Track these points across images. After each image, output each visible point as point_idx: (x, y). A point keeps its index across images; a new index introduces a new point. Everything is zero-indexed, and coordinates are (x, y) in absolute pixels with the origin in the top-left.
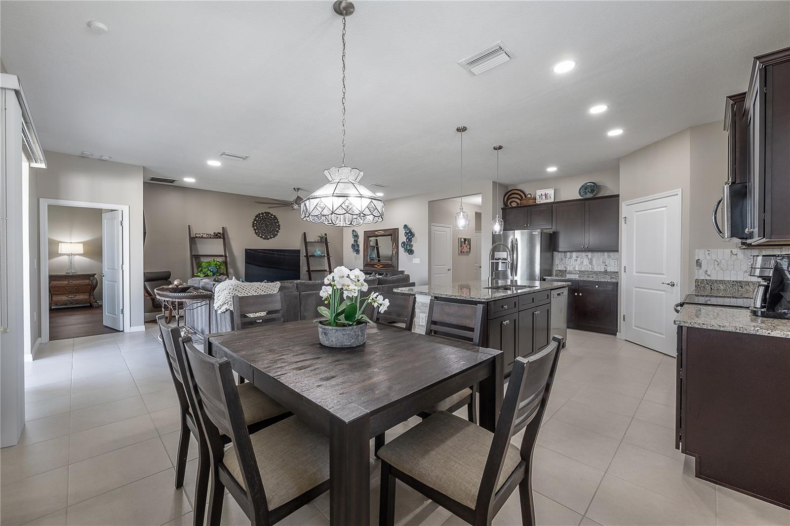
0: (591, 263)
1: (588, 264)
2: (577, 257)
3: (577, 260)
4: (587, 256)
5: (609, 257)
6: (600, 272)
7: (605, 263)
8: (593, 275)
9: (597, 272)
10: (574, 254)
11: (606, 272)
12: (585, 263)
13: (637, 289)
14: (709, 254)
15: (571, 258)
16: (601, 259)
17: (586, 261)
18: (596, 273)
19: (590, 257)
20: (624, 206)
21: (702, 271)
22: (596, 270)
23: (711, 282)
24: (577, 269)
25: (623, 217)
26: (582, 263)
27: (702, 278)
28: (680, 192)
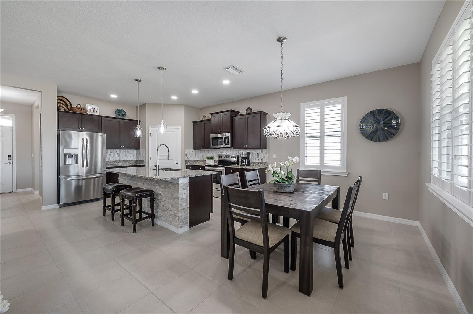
0: (119, 156)
1: (117, 157)
2: (111, 153)
3: (111, 154)
4: (117, 152)
5: (128, 152)
6: (124, 161)
7: (126, 156)
10: (109, 151)
11: (127, 161)
12: (115, 156)
15: (107, 153)
16: (124, 154)
17: (116, 155)
18: (122, 162)
19: (118, 152)
20: (150, 128)
21: (187, 158)
22: (121, 160)
23: (189, 161)
24: (111, 160)
25: (149, 133)
26: (114, 156)
27: (187, 160)
28: (180, 127)
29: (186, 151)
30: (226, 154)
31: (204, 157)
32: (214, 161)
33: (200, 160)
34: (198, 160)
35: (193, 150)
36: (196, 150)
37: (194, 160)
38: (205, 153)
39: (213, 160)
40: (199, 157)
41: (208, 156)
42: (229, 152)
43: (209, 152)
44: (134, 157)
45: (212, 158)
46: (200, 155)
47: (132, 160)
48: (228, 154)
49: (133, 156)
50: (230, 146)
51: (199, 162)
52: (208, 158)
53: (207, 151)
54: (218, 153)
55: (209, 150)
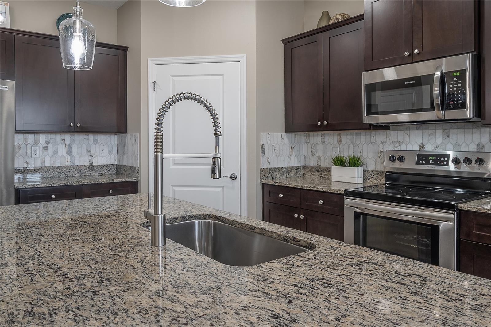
0: (70, 152)
1: (65, 154)
2: (47, 143)
3: (46, 148)
4: (64, 140)
5: (95, 141)
6: (84, 167)
7: (90, 152)
8: (74, 173)
9: (79, 167)
10: (42, 138)
11: (92, 167)
12: (60, 154)
13: (176, 189)
14: (269, 138)
15: (36, 143)
16: (84, 146)
17: (62, 151)
18: (78, 169)
19: (68, 142)
20: (151, 64)
21: (265, 158)
22: (77, 163)
23: (272, 171)
24: (47, 164)
25: (151, 81)
26: (56, 152)
27: (265, 167)
28: (243, 58)
29: (264, 139)
30: (422, 147)
31: (319, 157)
32: (365, 171)
33: (305, 168)
34: (298, 168)
35: (284, 134)
36: (293, 135)
37: (287, 168)
38: (323, 143)
39: (361, 169)
40: (303, 157)
41: (336, 153)
42: (439, 140)
43: (340, 142)
44: (112, 156)
45: (354, 163)
46: (305, 150)
47: (106, 166)
48: (429, 148)
49: (110, 152)
50: (469, 113)
51: (301, 173)
52: (340, 162)
53: (331, 138)
54: (382, 143)
55: (340, 135)
